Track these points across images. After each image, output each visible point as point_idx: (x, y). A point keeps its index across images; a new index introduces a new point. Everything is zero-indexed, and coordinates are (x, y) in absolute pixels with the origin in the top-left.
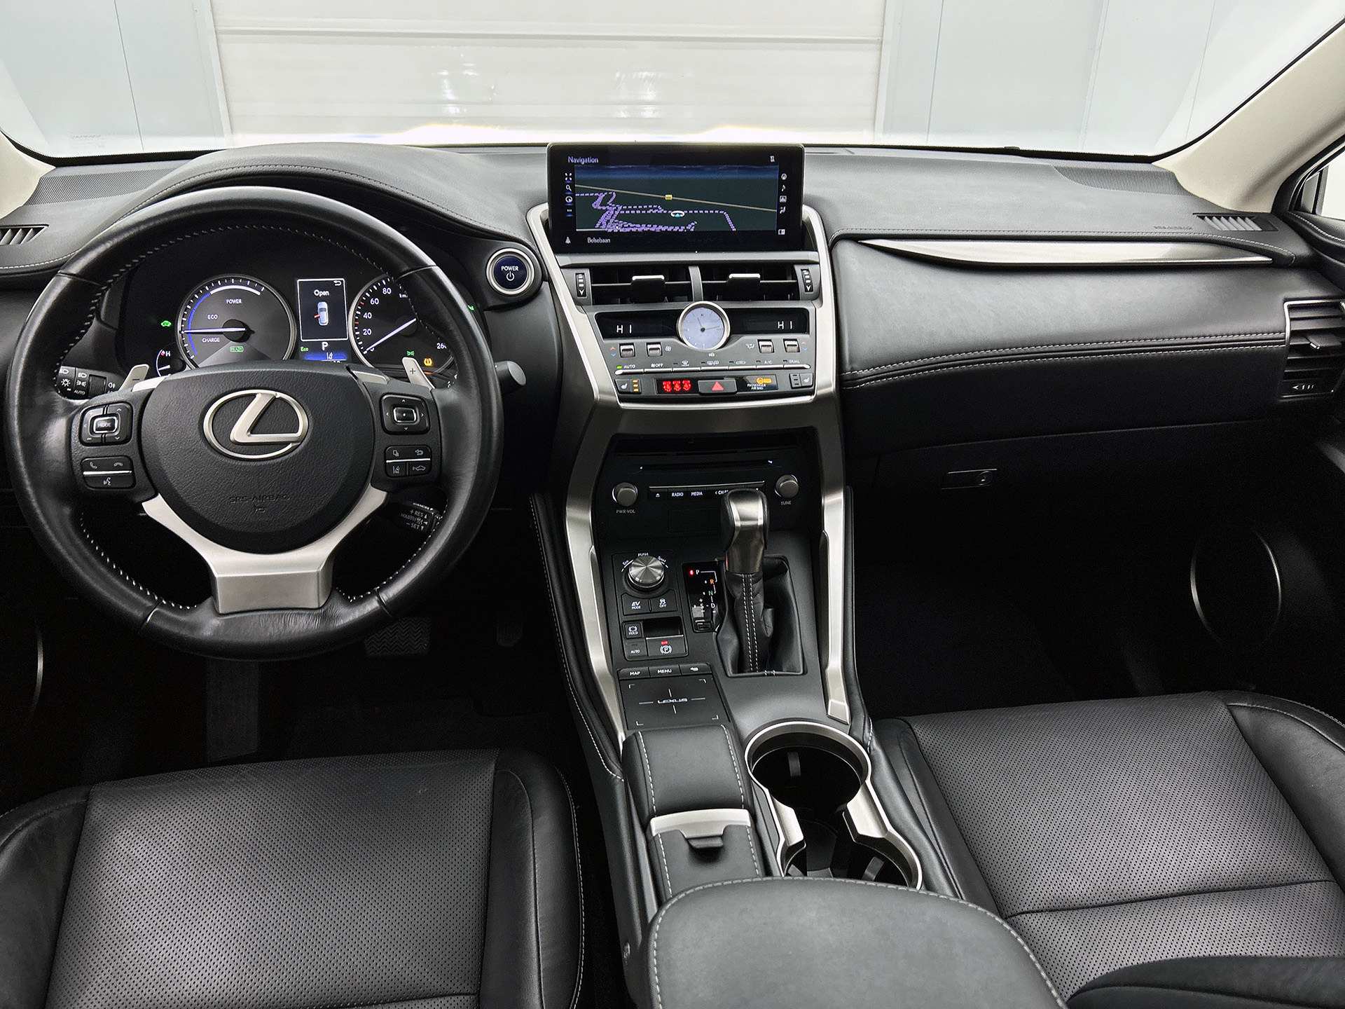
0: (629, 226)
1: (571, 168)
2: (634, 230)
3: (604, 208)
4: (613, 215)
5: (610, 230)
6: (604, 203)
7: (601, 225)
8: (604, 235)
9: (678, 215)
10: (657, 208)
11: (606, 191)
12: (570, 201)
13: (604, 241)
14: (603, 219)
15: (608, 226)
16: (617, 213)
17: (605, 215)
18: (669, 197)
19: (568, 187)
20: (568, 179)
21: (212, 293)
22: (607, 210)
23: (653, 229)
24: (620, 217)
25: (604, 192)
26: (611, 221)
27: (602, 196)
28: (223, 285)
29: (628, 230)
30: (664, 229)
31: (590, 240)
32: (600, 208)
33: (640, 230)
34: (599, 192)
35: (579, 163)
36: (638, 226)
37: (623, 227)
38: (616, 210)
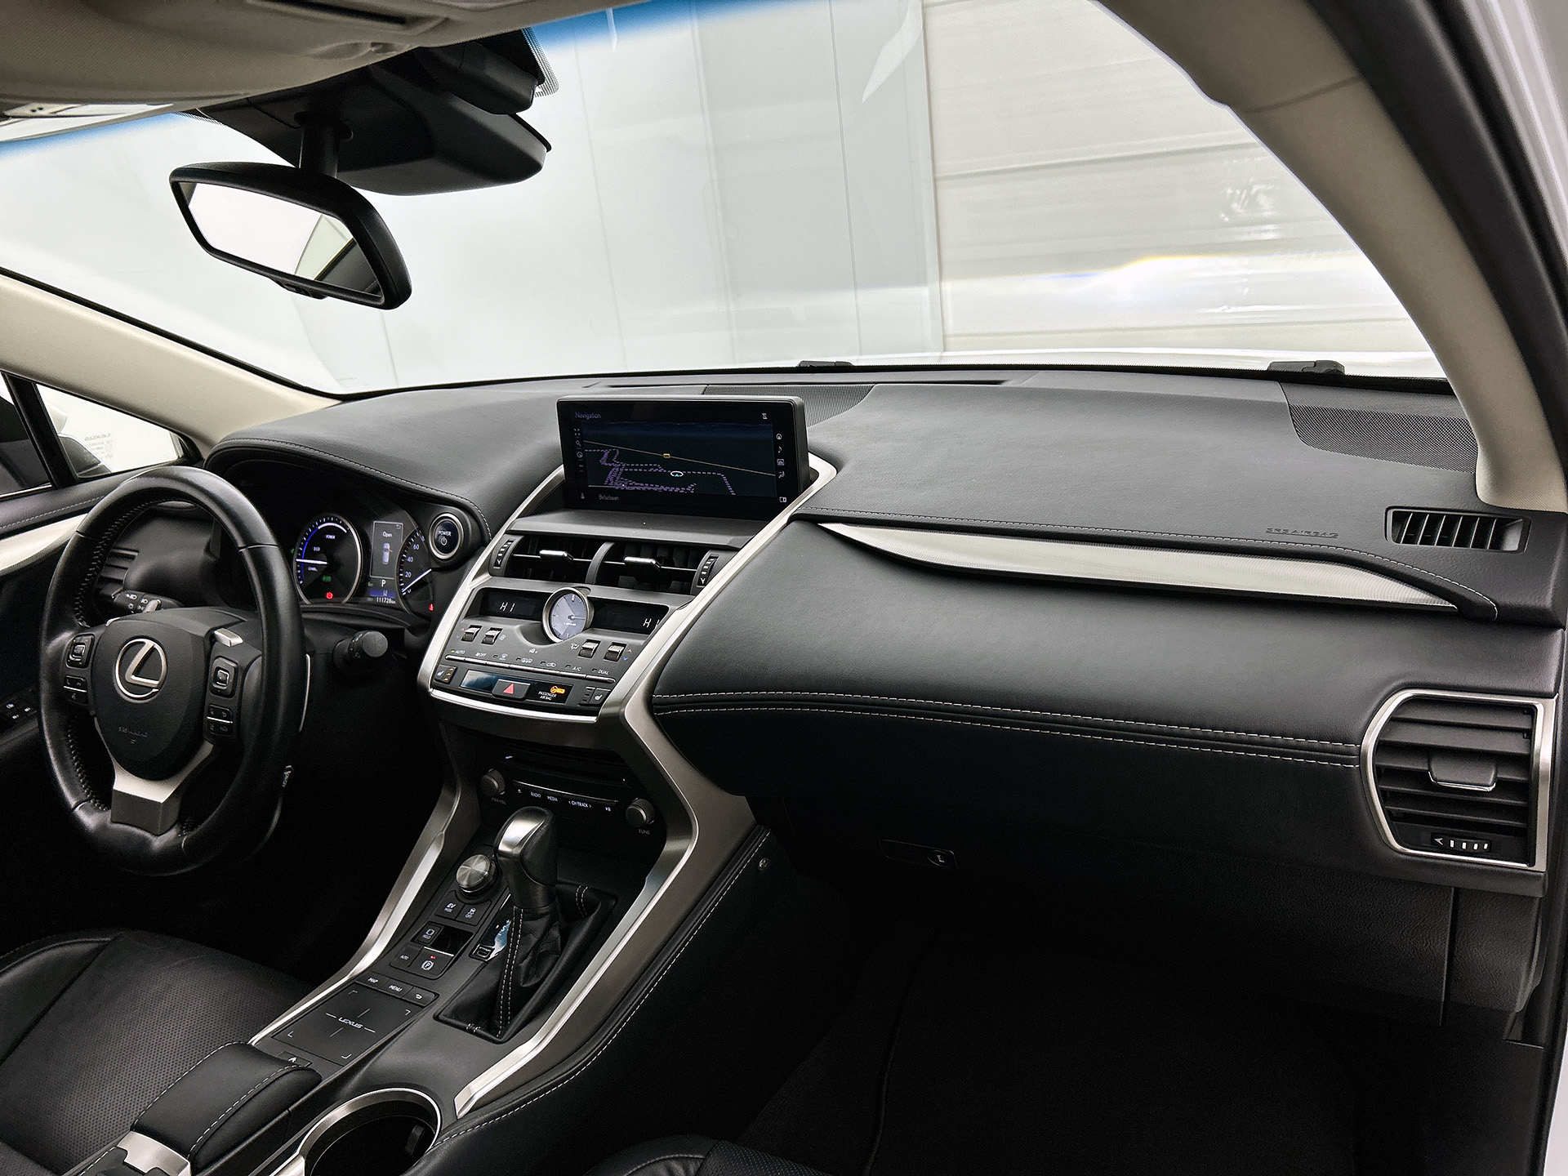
0: (634, 485)
1: (579, 423)
2: (639, 488)
3: (610, 465)
4: (618, 473)
5: (617, 488)
6: (610, 460)
7: (609, 482)
8: (612, 492)
9: (677, 475)
10: (657, 467)
11: (611, 448)
12: (581, 456)
13: (613, 499)
14: (610, 477)
15: (616, 484)
16: (622, 470)
17: (611, 472)
18: (667, 455)
19: (578, 443)
20: (578, 435)
22: (613, 467)
23: (655, 489)
24: (626, 475)
25: (608, 448)
26: (618, 478)
27: (607, 453)
28: (327, 522)
29: (633, 488)
30: (665, 489)
31: (601, 497)
32: (606, 464)
33: (644, 489)
34: (605, 448)
35: (585, 419)
36: (642, 484)
37: (628, 485)
38: (621, 467)
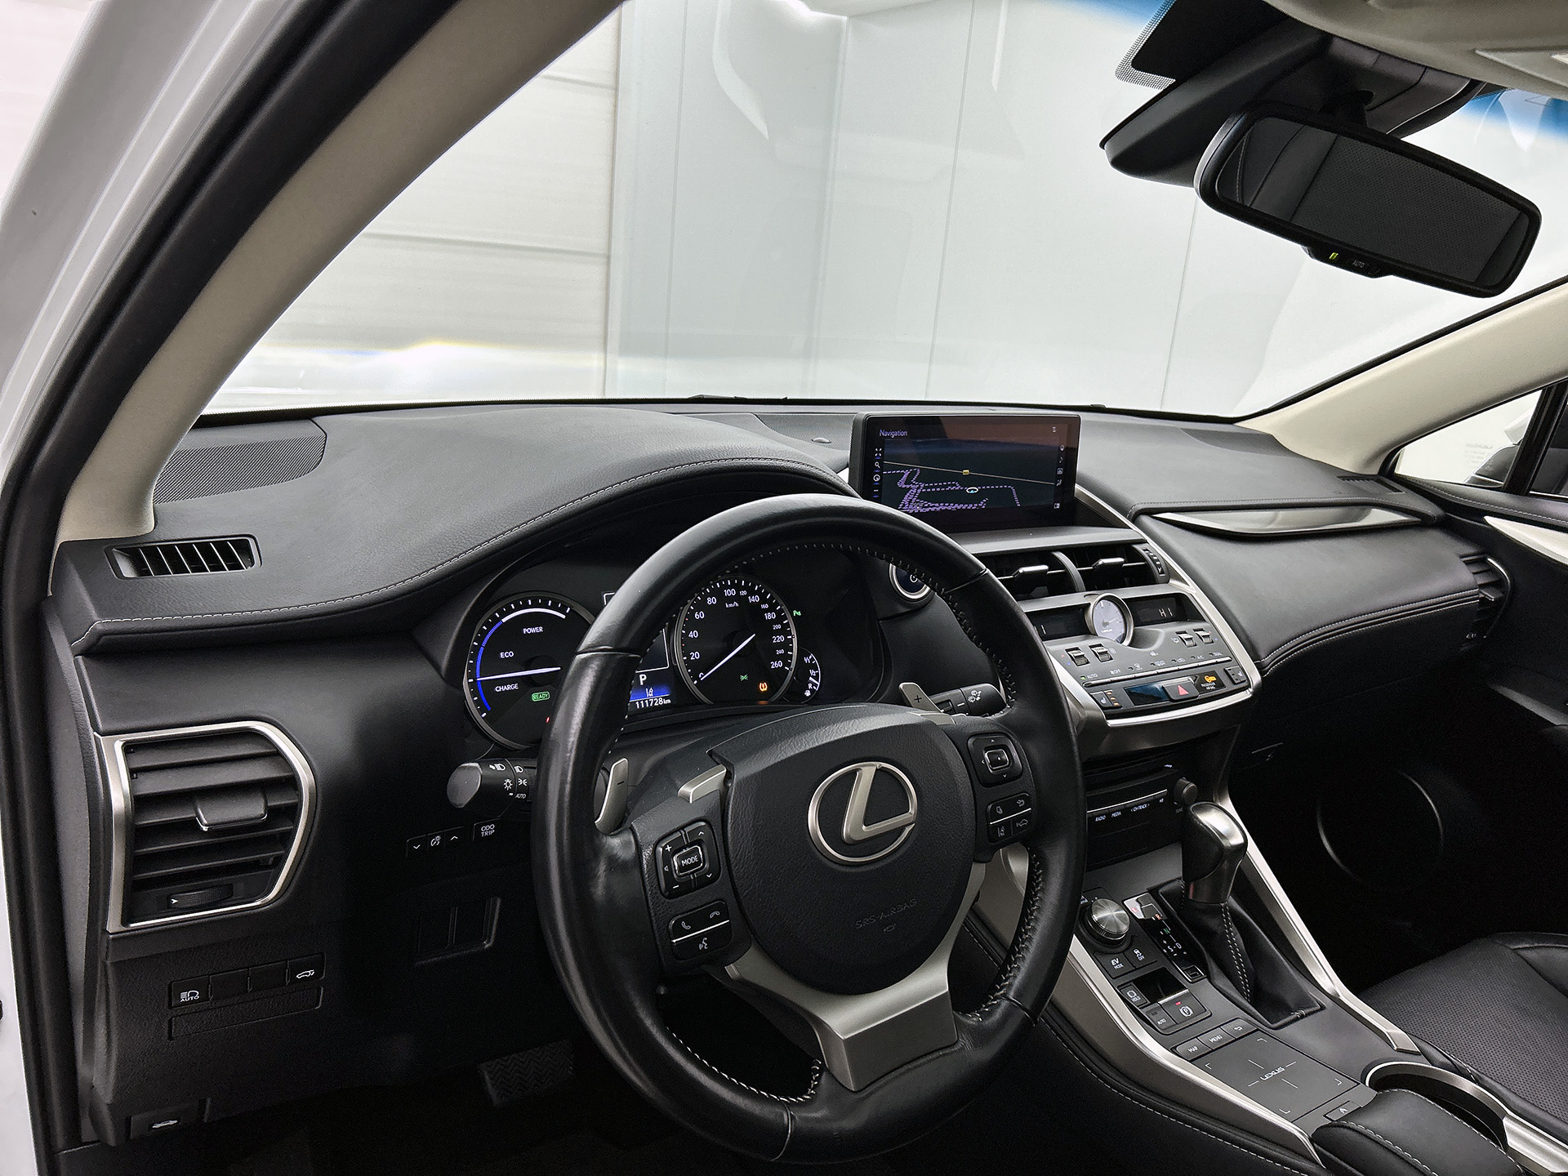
0: (929, 506)
1: (882, 442)
2: (933, 509)
3: (908, 487)
4: (915, 494)
6: (908, 482)
7: (904, 505)
9: (972, 492)
10: (955, 485)
11: (911, 468)
12: (878, 479)
14: (906, 499)
15: (911, 507)
16: (919, 491)
17: (908, 494)
18: (966, 472)
19: (877, 464)
20: (878, 455)
21: (504, 620)
22: (910, 488)
23: (949, 508)
24: (922, 497)
25: (909, 468)
26: (914, 500)
27: (907, 473)
28: (518, 608)
29: (928, 510)
30: (959, 507)
32: (904, 486)
33: (938, 509)
34: (905, 468)
35: (890, 437)
36: (937, 505)
37: (923, 507)
38: (918, 488)
